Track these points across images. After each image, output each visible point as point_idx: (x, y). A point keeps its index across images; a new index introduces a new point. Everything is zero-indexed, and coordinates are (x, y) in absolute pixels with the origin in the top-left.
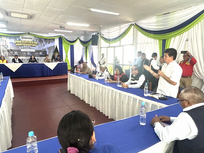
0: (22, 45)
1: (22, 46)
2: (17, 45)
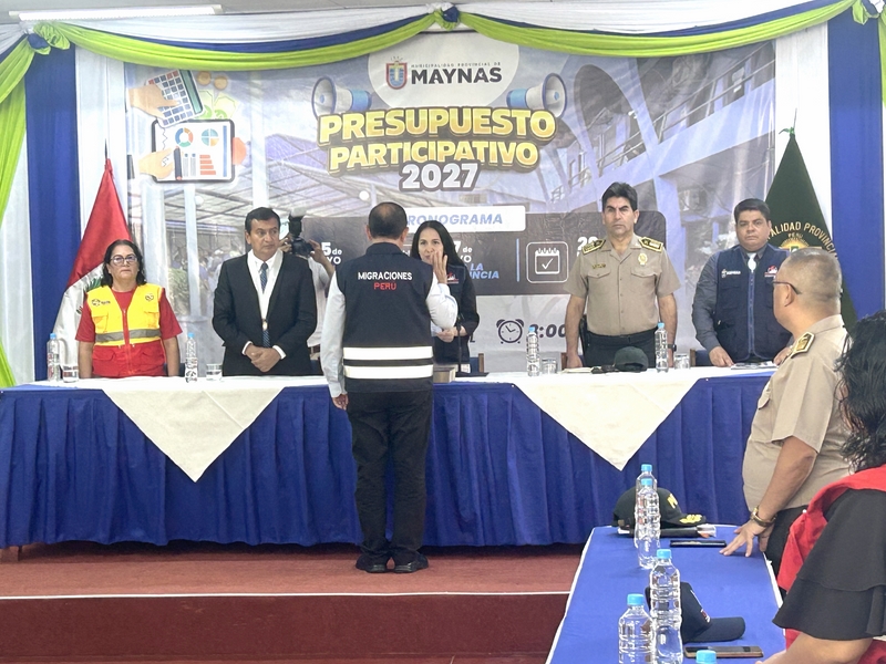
0: (388, 157)
1: (390, 168)
2: (343, 166)
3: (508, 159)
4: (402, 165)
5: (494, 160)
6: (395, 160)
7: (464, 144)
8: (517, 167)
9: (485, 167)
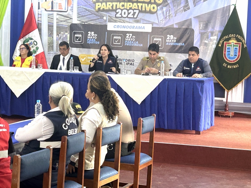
2: (99, 9)
3: (148, 10)
4: (116, 9)
5: (144, 9)
6: (114, 8)
7: (135, 4)
8: (150, 12)
9: (141, 11)
